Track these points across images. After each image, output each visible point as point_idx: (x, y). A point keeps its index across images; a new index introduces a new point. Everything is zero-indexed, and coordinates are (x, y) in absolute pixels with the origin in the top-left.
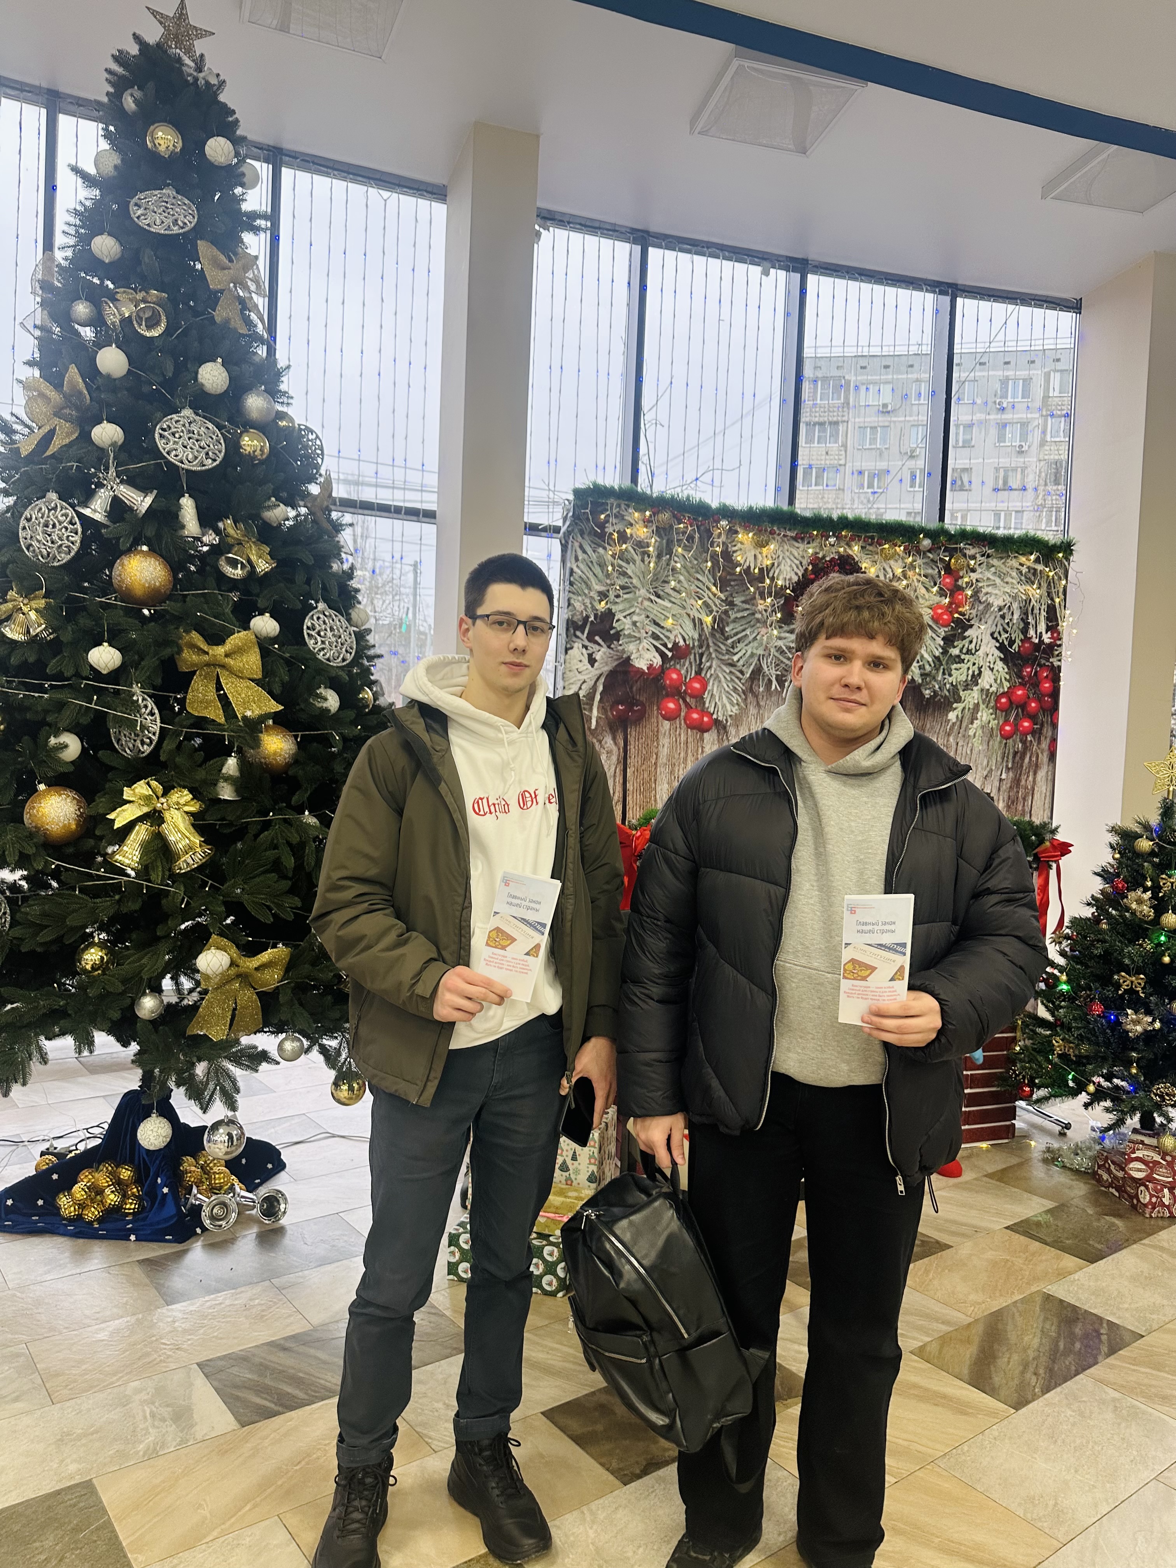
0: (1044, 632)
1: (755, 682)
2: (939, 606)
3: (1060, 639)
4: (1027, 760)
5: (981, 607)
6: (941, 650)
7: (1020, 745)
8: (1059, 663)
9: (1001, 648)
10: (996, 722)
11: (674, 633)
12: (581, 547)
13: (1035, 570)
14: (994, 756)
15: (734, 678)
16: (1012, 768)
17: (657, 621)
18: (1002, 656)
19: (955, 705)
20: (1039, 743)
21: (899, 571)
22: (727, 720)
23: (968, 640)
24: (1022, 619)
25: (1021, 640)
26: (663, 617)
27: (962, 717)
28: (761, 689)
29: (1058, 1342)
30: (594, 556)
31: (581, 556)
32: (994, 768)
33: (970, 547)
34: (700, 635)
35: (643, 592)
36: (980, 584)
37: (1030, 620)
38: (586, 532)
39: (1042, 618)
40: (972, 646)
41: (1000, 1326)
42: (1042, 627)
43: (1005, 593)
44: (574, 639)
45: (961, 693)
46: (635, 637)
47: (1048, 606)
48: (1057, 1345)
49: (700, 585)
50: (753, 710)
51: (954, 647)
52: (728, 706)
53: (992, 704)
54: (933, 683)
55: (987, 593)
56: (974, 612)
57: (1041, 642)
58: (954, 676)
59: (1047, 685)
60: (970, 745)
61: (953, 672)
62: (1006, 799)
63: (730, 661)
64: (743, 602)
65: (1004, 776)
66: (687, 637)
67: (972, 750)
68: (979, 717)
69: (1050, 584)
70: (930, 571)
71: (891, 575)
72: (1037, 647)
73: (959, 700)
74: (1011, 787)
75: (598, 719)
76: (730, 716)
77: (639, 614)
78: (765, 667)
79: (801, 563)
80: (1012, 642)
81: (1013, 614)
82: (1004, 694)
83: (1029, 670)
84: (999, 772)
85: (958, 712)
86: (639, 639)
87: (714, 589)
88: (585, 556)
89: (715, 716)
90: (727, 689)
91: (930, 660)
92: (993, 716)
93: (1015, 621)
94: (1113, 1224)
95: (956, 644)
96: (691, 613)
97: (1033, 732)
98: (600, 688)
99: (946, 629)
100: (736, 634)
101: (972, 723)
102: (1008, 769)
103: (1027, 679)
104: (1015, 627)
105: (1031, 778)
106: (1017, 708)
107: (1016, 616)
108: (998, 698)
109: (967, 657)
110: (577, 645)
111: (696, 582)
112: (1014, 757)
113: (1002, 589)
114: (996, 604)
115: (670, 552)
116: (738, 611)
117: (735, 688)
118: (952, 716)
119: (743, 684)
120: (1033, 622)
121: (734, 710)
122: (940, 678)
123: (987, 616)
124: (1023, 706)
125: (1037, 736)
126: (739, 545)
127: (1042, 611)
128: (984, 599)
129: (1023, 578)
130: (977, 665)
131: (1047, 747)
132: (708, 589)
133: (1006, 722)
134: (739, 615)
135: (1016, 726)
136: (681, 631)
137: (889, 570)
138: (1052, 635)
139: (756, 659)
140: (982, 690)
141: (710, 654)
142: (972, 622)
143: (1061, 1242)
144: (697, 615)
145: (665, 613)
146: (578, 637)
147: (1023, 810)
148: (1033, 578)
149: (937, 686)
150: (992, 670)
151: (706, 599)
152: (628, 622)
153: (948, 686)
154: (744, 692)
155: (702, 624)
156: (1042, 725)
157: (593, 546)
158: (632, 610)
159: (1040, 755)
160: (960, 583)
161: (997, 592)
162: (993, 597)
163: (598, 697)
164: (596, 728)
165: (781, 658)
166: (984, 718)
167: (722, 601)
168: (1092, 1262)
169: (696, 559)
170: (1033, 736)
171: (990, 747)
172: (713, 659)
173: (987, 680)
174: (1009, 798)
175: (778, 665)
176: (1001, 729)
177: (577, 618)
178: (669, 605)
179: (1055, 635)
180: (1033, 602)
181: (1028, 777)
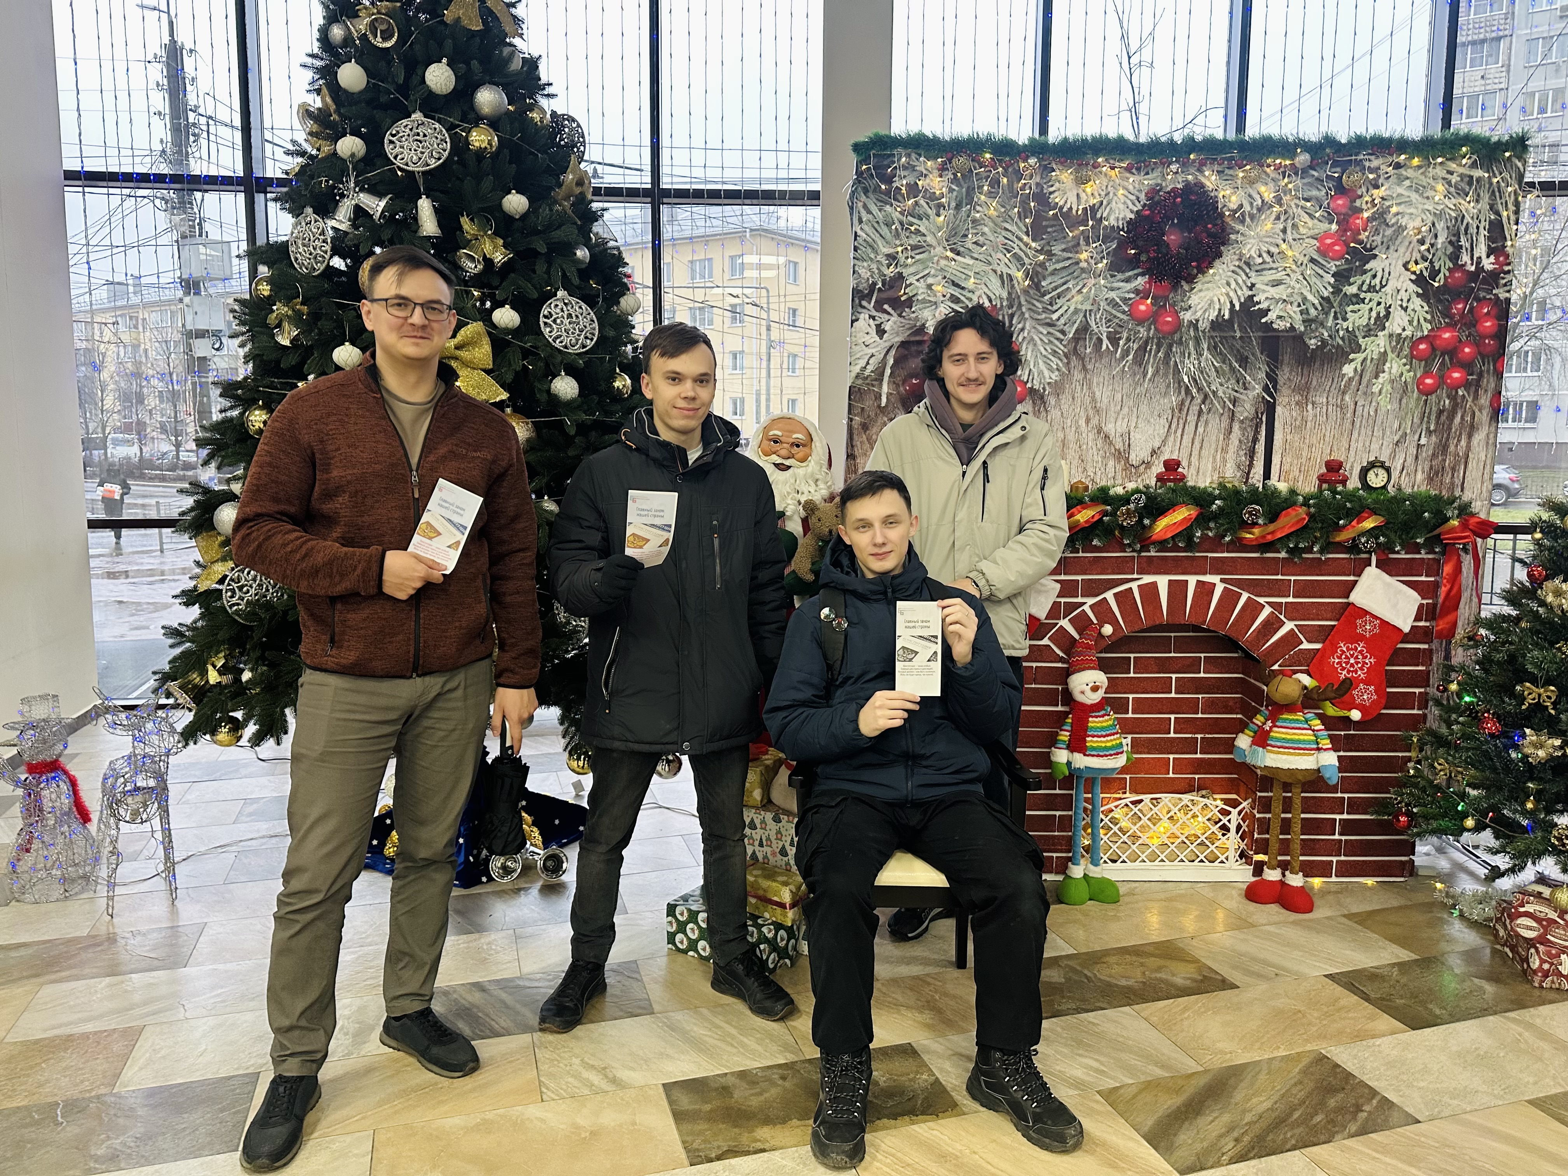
0: (1484, 256)
1: (1081, 343)
2: (1327, 234)
3: (1509, 264)
4: (1458, 420)
5: (1389, 232)
6: (1331, 290)
7: (1447, 402)
8: (1507, 295)
9: (1420, 280)
10: (1412, 374)
11: (977, 293)
12: (865, 206)
13: (1471, 177)
14: (1409, 416)
15: (1052, 339)
16: (1435, 431)
17: (956, 281)
18: (1420, 291)
19: (1352, 356)
20: (1476, 397)
21: (1269, 196)
22: (1044, 389)
23: (1369, 274)
24: (1450, 242)
25: (1449, 269)
26: (964, 276)
27: (1362, 371)
28: (1088, 350)
29: (1295, 1110)
30: (880, 216)
31: (865, 217)
32: (1408, 431)
33: (1372, 158)
34: (1009, 294)
35: (939, 250)
36: (1387, 203)
37: (1463, 242)
38: (871, 190)
39: (1482, 239)
40: (1377, 281)
41: (1232, 1081)
42: (1481, 250)
43: (1423, 211)
44: (860, 310)
45: (1361, 340)
46: (930, 301)
47: (1491, 222)
48: (1290, 1114)
49: (1009, 235)
50: (1077, 375)
51: (1350, 284)
52: (1046, 373)
53: (1406, 351)
54: (1320, 330)
55: (1397, 214)
56: (1378, 239)
57: (1480, 269)
58: (1351, 320)
59: (1488, 324)
60: (1374, 404)
61: (1349, 315)
62: (1427, 469)
63: (1048, 321)
64: (1063, 250)
65: (1423, 441)
66: (993, 297)
67: (1376, 410)
68: (1386, 369)
69: (1495, 193)
70: (1314, 193)
71: (1259, 202)
72: (1473, 276)
73: (1358, 349)
74: (1433, 455)
75: (889, 395)
76: (1049, 383)
77: (935, 276)
78: (1093, 324)
79: (1138, 198)
80: (1434, 273)
81: (1436, 236)
82: (1422, 339)
83: (1460, 306)
84: (1417, 437)
85: (1357, 364)
86: (935, 303)
87: (1025, 238)
88: (870, 216)
89: (1029, 385)
90: (1044, 352)
91: (1316, 302)
92: (1408, 367)
93: (1439, 246)
94: (1481, 988)
95: (1352, 280)
96: (999, 269)
97: (1467, 385)
98: (891, 361)
99: (1338, 263)
100: (1056, 288)
101: (1377, 377)
102: (1429, 432)
103: (1456, 319)
104: (1439, 253)
105: (1463, 443)
106: (1443, 354)
107: (1441, 240)
108: (1415, 343)
109: (1369, 296)
110: (864, 316)
111: (1004, 233)
112: (1438, 417)
113: (1420, 207)
114: (1411, 225)
115: (970, 201)
116: (1058, 261)
117: (1055, 352)
118: (1348, 370)
119: (1065, 346)
120: (1468, 245)
121: (1053, 377)
122: (1330, 323)
123: (1397, 243)
124: (1452, 351)
125: (1473, 389)
126: (1057, 184)
127: (1481, 229)
128: (1393, 221)
129: (1452, 190)
130: (1383, 305)
131: (1488, 403)
132: (1021, 240)
133: (1427, 374)
134: (1059, 266)
135: (1441, 380)
136: (986, 290)
137: (1257, 197)
138: (1496, 259)
139: (1082, 315)
140: (1391, 336)
141: (1023, 314)
142: (1375, 252)
143: (1390, 1000)
144: (1006, 270)
145: (966, 271)
146: (864, 307)
147: (1452, 483)
148: (1467, 188)
149: (1326, 334)
150: (1405, 309)
151: (1017, 250)
152: (922, 285)
153: (1341, 333)
154: (1066, 355)
155: (1012, 280)
156: (1481, 375)
157: (879, 204)
158: (926, 272)
159: (1477, 413)
160: (1358, 203)
161: (1412, 210)
162: (1407, 217)
163: (888, 371)
164: (887, 406)
165: (1114, 312)
166: (1394, 371)
167: (1037, 251)
168: (1414, 1029)
169: (1003, 206)
170: (1467, 389)
171: (1403, 405)
172: (1026, 319)
173: (1398, 323)
174: (1431, 468)
175: (1109, 321)
176: (1419, 382)
177: (863, 286)
178: (971, 262)
179: (1501, 259)
180: (1468, 219)
181: (1459, 441)
